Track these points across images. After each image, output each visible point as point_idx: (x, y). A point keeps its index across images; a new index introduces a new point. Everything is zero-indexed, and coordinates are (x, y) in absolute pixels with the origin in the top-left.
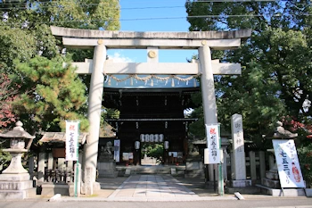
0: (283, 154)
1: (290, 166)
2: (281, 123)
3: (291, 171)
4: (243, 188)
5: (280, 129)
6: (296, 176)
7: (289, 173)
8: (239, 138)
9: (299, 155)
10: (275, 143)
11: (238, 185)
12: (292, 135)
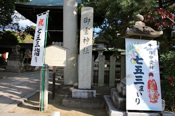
0: (138, 59)
1: (146, 79)
2: (142, 17)
3: (145, 86)
4: (84, 99)
5: (140, 25)
6: (152, 93)
7: (142, 89)
8: (86, 36)
9: (161, 63)
10: (128, 42)
11: (78, 95)
12: (155, 33)
